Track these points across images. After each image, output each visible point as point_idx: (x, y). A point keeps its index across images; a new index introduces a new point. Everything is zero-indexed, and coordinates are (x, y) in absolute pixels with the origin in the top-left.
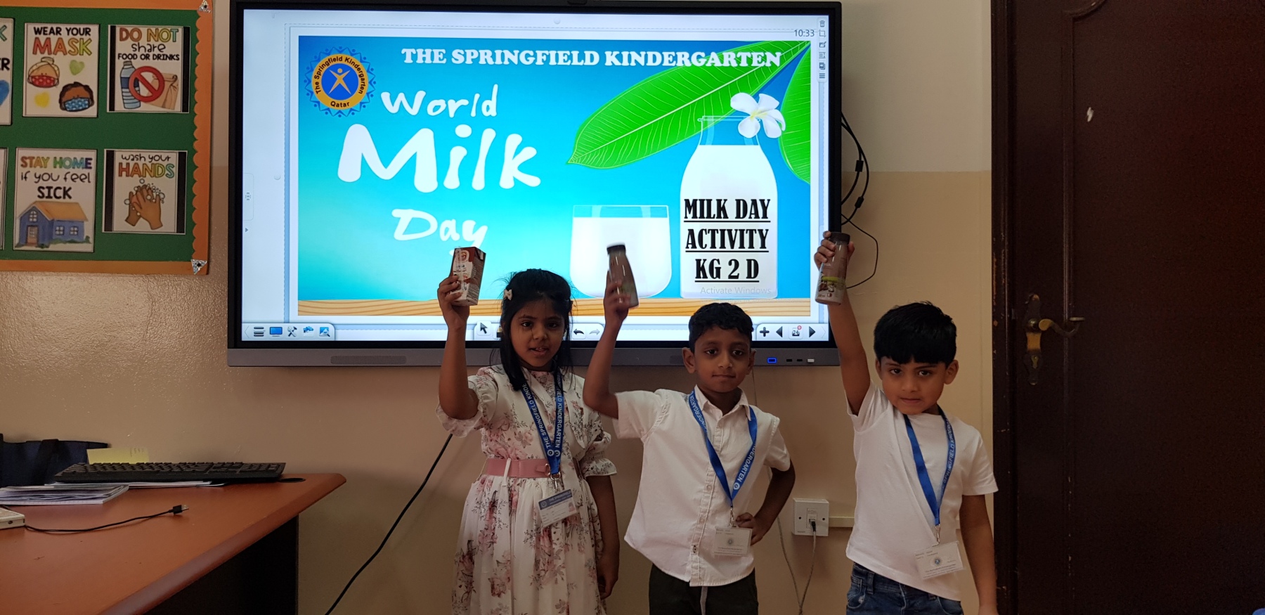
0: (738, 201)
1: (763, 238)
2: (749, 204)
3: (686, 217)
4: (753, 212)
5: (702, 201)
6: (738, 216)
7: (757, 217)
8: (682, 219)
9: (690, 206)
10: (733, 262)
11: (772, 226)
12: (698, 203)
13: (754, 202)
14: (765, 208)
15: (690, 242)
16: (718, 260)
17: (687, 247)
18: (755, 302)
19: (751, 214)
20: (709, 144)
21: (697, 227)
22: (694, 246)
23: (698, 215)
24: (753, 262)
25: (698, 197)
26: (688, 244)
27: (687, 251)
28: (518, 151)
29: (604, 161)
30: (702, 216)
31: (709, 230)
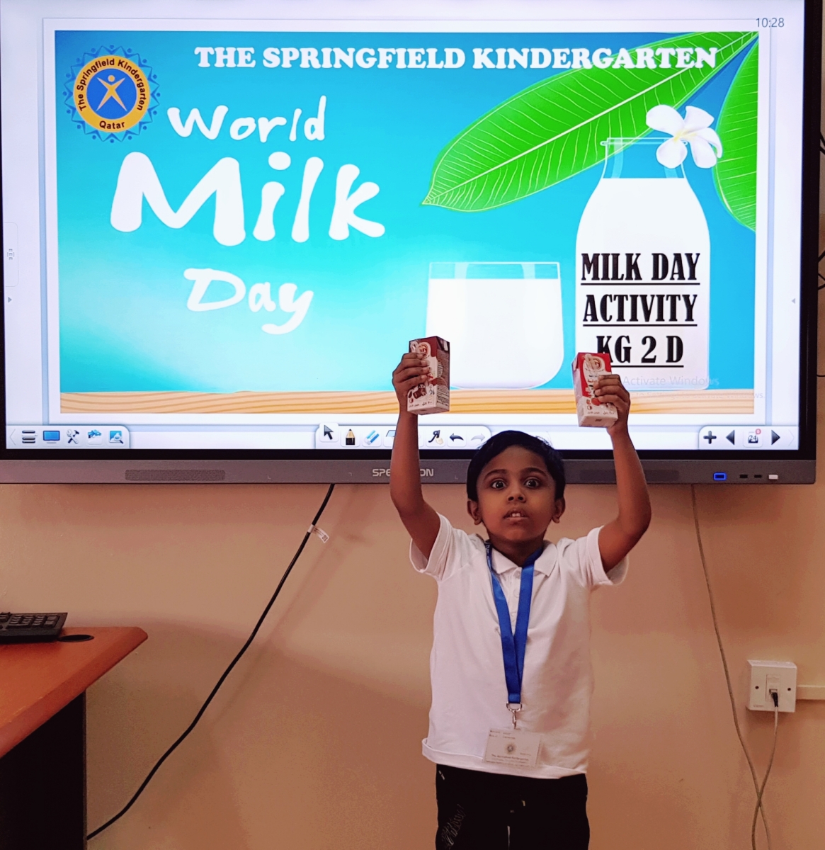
0: (656, 256)
1: (690, 307)
3: (584, 278)
4: (676, 271)
5: (606, 256)
6: (656, 277)
7: (682, 277)
8: (579, 280)
9: (590, 263)
10: (648, 340)
11: (702, 291)
12: (601, 259)
13: (678, 257)
14: (692, 266)
15: (589, 312)
16: (627, 338)
17: (585, 320)
19: (673, 273)
20: (616, 177)
21: (599, 292)
22: (595, 318)
23: (601, 275)
25: (601, 252)
26: (586, 315)
27: (585, 325)
28: (354, 189)
29: (472, 202)
30: (606, 277)
31: (615, 296)
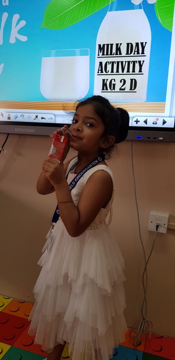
2: (134, 45)
18: (133, 104)
20: (114, 11)
24: (134, 80)
28: (18, 23)
29: (58, 25)
